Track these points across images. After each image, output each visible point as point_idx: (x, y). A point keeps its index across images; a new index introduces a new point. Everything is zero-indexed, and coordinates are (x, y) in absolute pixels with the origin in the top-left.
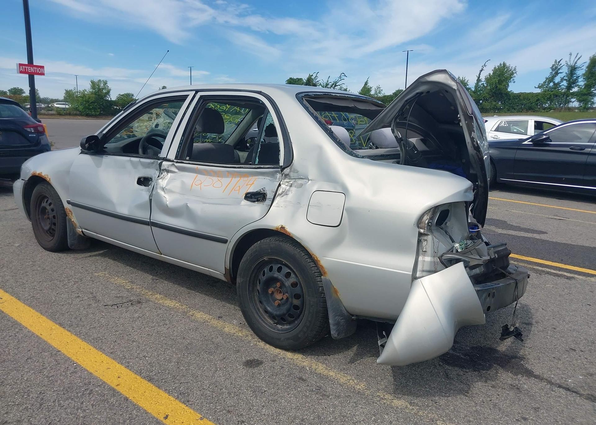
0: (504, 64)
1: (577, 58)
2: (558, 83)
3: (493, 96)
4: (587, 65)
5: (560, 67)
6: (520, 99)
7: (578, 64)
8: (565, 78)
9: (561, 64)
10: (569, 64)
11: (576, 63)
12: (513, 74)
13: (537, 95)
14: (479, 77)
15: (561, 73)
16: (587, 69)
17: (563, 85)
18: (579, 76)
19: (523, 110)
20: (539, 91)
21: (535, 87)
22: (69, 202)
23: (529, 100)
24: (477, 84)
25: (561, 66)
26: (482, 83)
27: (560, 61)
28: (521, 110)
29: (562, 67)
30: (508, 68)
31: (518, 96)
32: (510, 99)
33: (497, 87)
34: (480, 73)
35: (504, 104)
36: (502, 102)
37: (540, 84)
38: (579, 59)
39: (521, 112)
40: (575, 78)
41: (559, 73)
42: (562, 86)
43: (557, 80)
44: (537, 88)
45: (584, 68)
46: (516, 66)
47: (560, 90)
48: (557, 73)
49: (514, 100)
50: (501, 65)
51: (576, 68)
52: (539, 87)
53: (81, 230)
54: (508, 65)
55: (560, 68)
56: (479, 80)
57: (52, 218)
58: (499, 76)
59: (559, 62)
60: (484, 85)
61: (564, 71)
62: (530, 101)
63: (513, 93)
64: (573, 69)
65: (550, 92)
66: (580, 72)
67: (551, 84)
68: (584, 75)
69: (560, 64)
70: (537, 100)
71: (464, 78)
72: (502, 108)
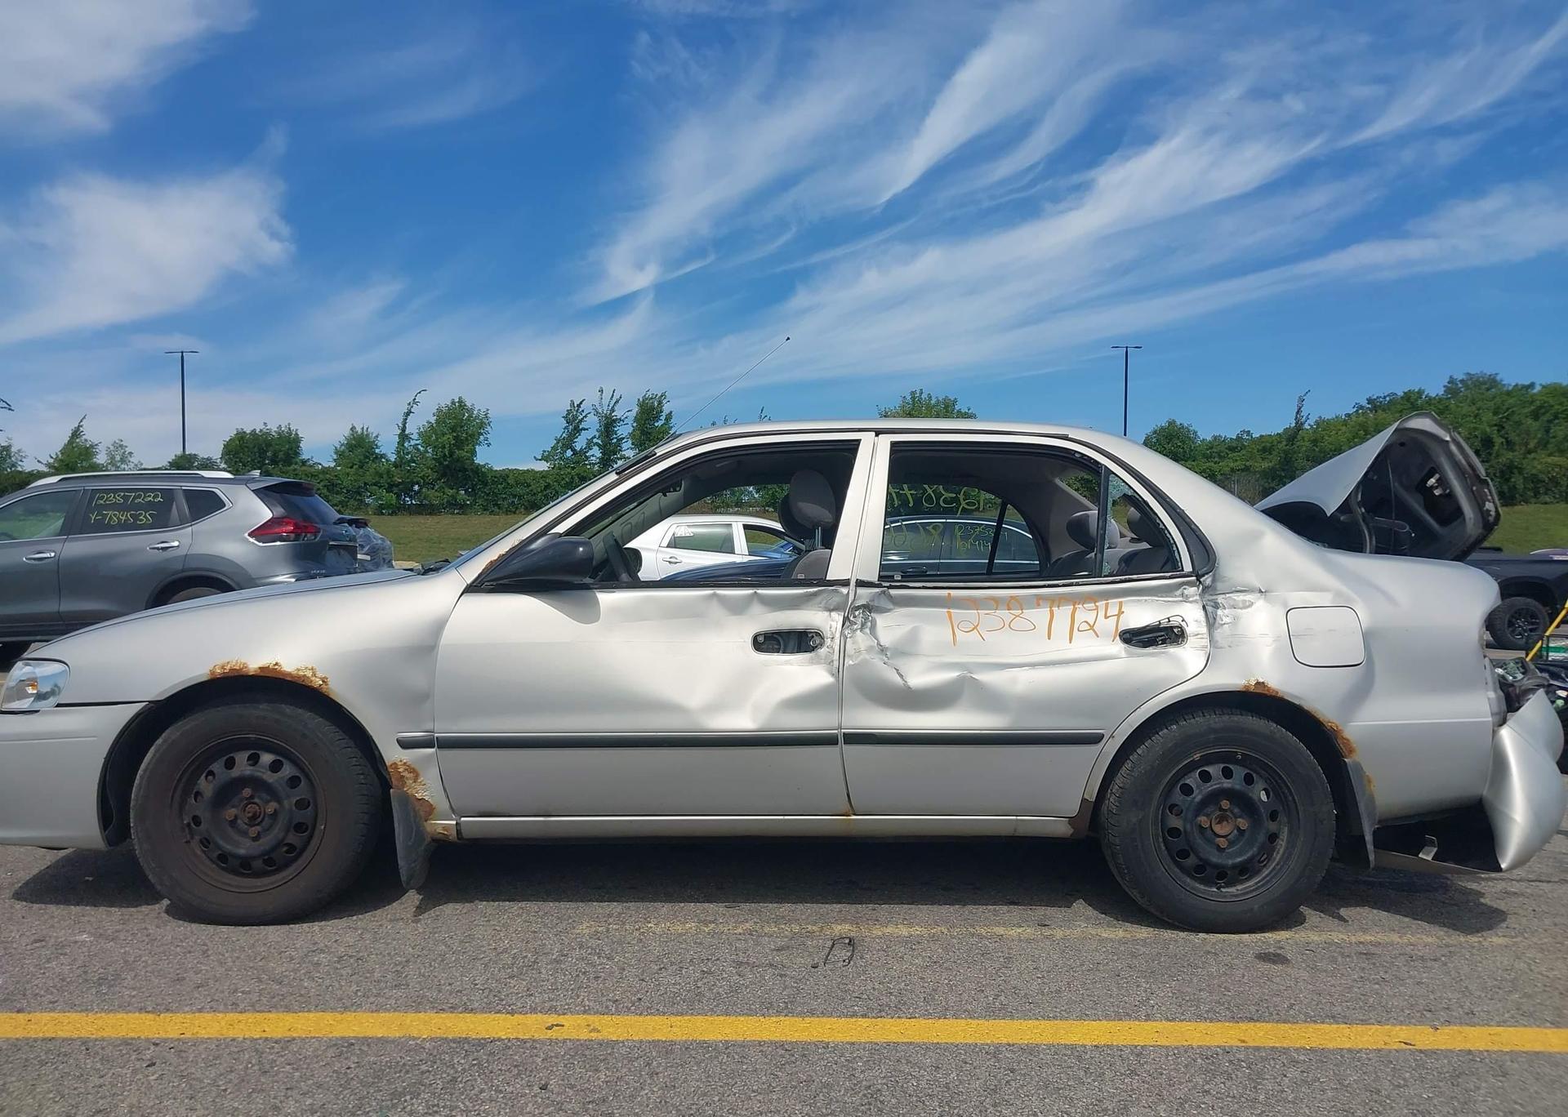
0: (460, 401)
1: (614, 400)
2: (583, 452)
3: (444, 475)
4: (634, 413)
5: (582, 417)
6: (508, 484)
7: (618, 414)
8: (595, 440)
9: (583, 411)
10: (600, 411)
11: (613, 410)
12: (482, 425)
13: (543, 475)
14: (404, 430)
15: (585, 429)
16: (635, 425)
17: (593, 456)
18: (624, 438)
19: (517, 508)
20: (543, 466)
21: (535, 457)
22: (405, 744)
23: (529, 486)
24: (401, 443)
25: (584, 414)
26: (412, 443)
27: (581, 403)
28: (514, 510)
29: (586, 416)
30: (470, 411)
31: (504, 476)
32: (485, 484)
33: (451, 454)
34: (406, 419)
35: (473, 493)
36: (466, 491)
37: (544, 451)
38: (617, 402)
39: (515, 513)
40: (615, 440)
41: (581, 430)
42: (592, 458)
43: (580, 443)
44: (540, 460)
45: (630, 421)
46: (488, 410)
47: (589, 467)
48: (577, 430)
49: (495, 486)
50: (453, 403)
51: (614, 421)
52: (545, 458)
53: (454, 822)
54: (469, 404)
55: (583, 419)
56: (404, 437)
57: (294, 808)
58: (453, 429)
59: (579, 406)
60: (418, 450)
61: (592, 424)
62: (530, 488)
63: (491, 470)
64: (609, 425)
65: (569, 470)
66: (623, 431)
67: (569, 453)
68: (632, 435)
69: (581, 410)
70: (547, 487)
71: (365, 429)
72: (468, 502)
